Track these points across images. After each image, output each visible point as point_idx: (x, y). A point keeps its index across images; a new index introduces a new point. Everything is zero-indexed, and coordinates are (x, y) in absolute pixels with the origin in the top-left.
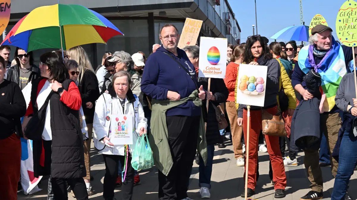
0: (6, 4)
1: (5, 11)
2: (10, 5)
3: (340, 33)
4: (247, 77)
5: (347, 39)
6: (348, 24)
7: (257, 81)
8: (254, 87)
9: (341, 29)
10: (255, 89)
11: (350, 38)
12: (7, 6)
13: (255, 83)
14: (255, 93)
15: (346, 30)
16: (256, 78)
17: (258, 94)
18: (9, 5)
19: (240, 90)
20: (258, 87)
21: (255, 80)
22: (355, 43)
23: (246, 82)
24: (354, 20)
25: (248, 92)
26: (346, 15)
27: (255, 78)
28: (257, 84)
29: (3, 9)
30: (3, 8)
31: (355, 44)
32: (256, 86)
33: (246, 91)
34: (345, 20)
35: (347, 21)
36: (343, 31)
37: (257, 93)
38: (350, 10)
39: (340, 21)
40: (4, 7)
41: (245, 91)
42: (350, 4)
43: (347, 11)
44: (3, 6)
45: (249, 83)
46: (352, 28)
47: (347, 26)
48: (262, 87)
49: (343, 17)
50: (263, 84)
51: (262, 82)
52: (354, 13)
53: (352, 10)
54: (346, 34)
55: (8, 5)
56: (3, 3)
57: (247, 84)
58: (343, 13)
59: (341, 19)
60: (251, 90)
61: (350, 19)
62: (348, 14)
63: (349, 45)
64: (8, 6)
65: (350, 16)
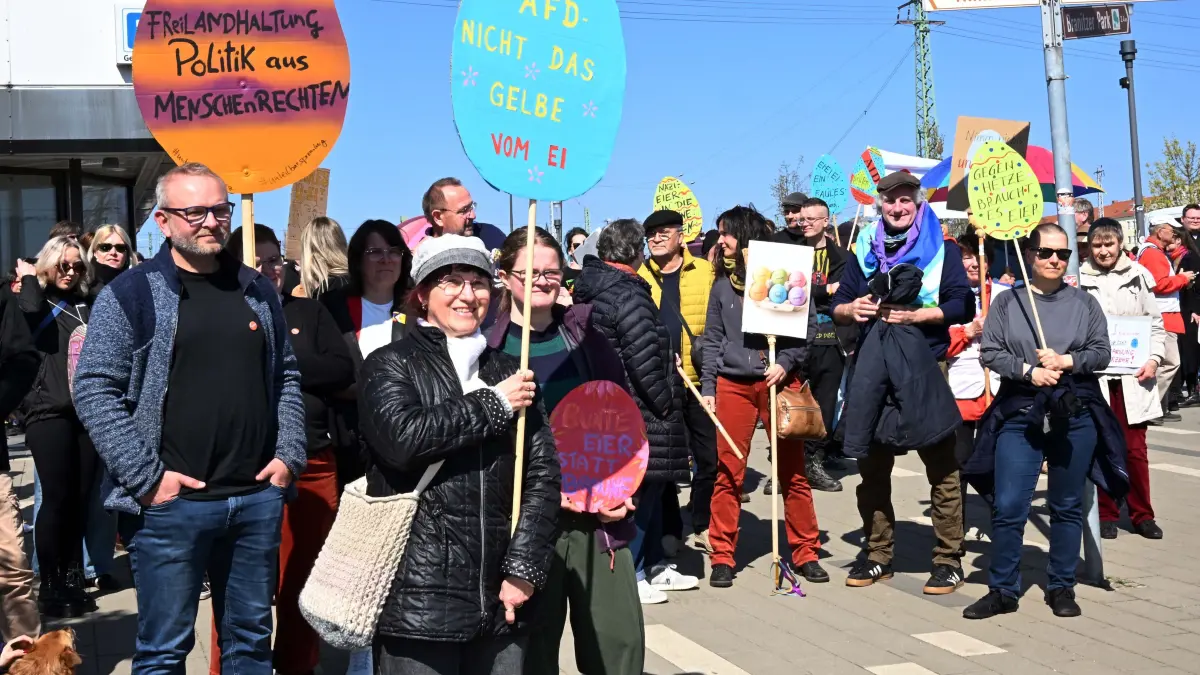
0: (338, 84)
1: (332, 103)
2: (348, 89)
3: (981, 215)
4: (767, 271)
5: (998, 224)
6: (995, 193)
7: (792, 281)
8: (785, 296)
9: (982, 206)
10: (787, 298)
11: (1004, 221)
12: (338, 92)
13: (787, 284)
14: (787, 306)
15: (994, 207)
16: (788, 272)
17: (795, 311)
18: (344, 88)
19: (752, 301)
20: (794, 294)
21: (786, 277)
22: (1017, 229)
23: (765, 281)
24: (1006, 182)
25: (771, 305)
26: (986, 174)
27: (785, 273)
28: (791, 287)
29: (329, 99)
30: (328, 94)
31: (1017, 233)
32: (788, 292)
33: (765, 303)
34: (986, 185)
35: (992, 186)
36: (987, 208)
37: (791, 308)
38: (993, 162)
39: (976, 189)
40: (331, 92)
41: (763, 302)
42: (991, 150)
43: (988, 166)
44: (328, 89)
45: (772, 285)
46: (1006, 198)
47: (994, 197)
48: (803, 293)
49: (982, 180)
50: (804, 288)
51: (802, 282)
52: (1002, 167)
53: (998, 162)
54: (993, 214)
55: (340, 87)
56: (329, 83)
57: (768, 286)
58: (980, 172)
59: (978, 183)
60: (778, 299)
61: (998, 182)
62: (992, 172)
63: (1006, 236)
64: (341, 90)
65: (996, 174)
